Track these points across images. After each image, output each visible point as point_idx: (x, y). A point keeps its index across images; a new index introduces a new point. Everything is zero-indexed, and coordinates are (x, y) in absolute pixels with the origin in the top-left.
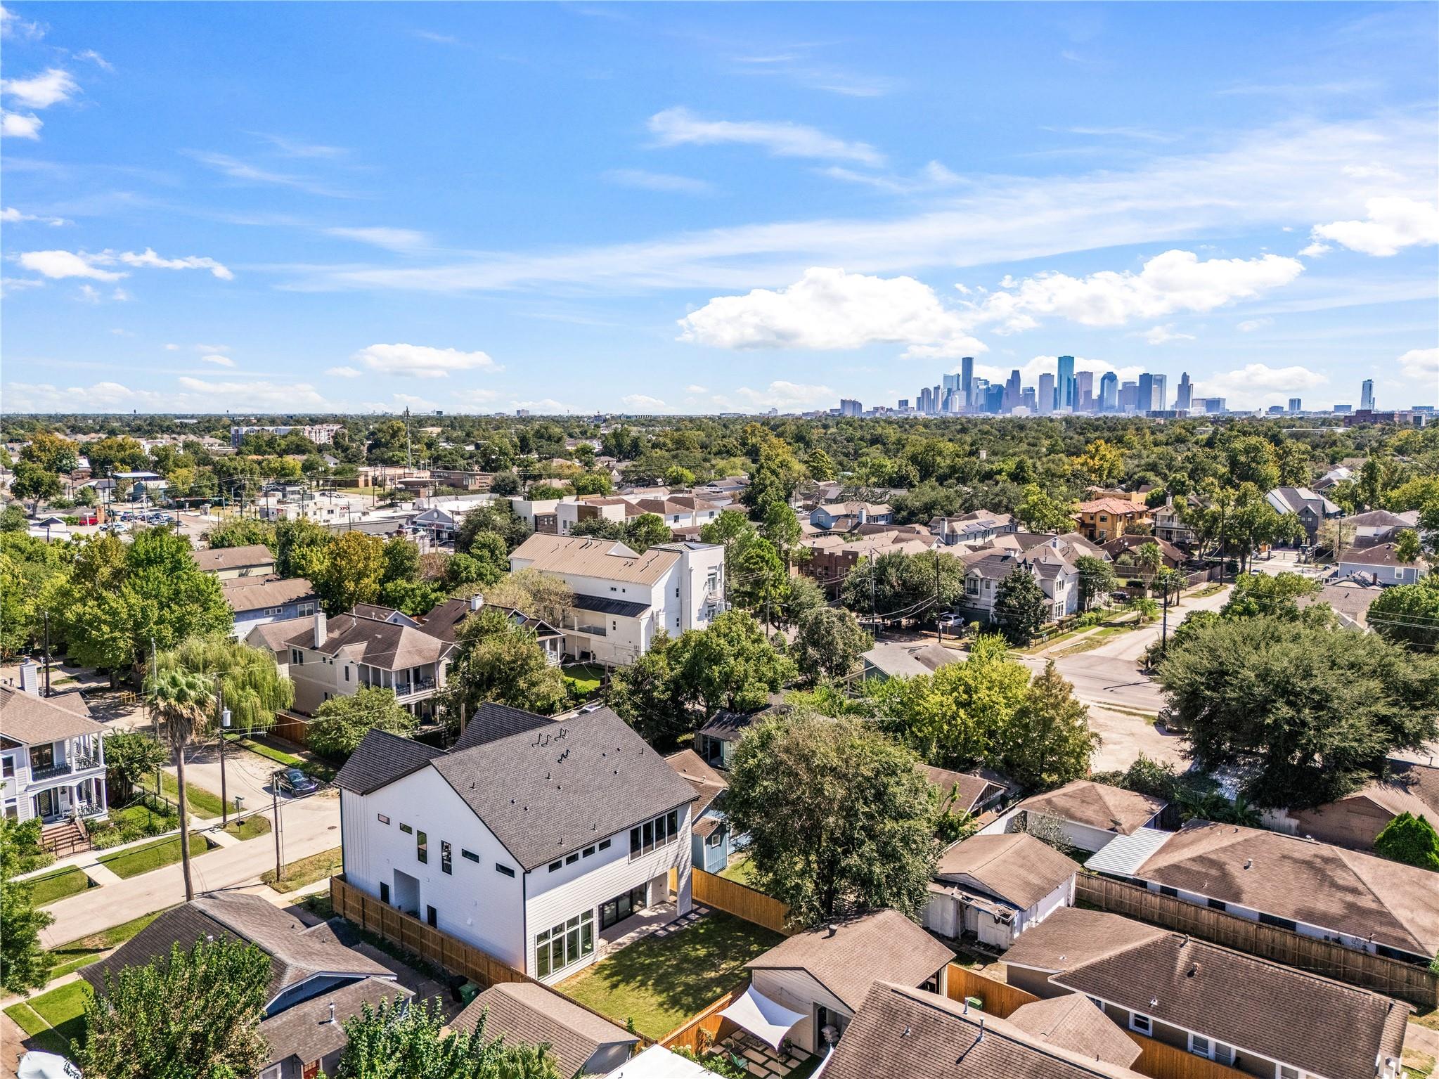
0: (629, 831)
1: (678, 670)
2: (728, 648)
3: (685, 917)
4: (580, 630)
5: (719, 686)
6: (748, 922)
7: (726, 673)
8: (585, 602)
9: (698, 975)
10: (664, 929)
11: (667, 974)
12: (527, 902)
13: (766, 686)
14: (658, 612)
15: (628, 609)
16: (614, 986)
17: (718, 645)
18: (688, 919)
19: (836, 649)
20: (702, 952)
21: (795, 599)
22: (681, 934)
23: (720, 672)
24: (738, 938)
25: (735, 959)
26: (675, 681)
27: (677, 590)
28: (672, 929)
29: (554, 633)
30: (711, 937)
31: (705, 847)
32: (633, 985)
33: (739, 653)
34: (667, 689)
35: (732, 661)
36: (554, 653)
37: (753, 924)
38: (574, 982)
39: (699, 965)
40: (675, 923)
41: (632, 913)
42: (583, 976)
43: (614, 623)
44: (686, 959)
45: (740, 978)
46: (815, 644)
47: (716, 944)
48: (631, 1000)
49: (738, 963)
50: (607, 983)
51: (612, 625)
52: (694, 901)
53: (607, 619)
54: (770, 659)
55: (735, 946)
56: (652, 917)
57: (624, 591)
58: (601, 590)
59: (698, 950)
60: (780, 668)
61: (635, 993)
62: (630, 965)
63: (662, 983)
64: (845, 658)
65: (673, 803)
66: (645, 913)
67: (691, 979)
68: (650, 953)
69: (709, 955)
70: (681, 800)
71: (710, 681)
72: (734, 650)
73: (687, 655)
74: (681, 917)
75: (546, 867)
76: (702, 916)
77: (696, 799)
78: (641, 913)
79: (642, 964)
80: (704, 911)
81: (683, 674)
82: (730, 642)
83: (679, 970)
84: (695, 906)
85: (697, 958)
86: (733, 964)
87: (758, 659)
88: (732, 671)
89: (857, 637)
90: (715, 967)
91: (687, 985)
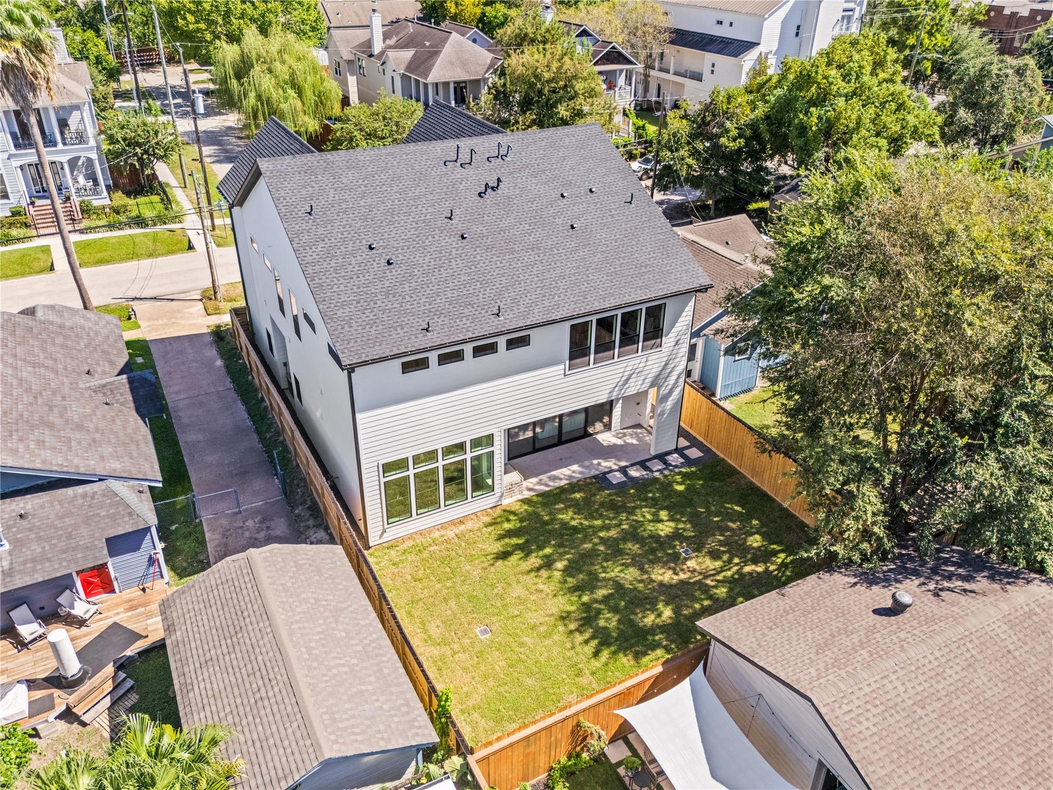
0: (567, 326)
1: (762, 110)
2: (840, 85)
3: (662, 457)
4: (676, 74)
5: (815, 137)
6: (758, 489)
7: (828, 120)
8: (682, 38)
9: (642, 569)
10: (623, 470)
11: (592, 554)
12: (358, 416)
13: (883, 143)
14: (767, 54)
15: (732, 47)
16: (504, 555)
17: (826, 78)
18: (665, 462)
19: (1001, 113)
20: (665, 528)
21: (955, 54)
22: (642, 485)
23: (820, 118)
24: (732, 516)
25: (715, 555)
26: (753, 126)
27: (798, 27)
28: (634, 473)
29: (630, 62)
30: (690, 503)
31: (722, 359)
32: (534, 561)
33: (854, 93)
34: (740, 136)
35: (841, 102)
36: (628, 88)
37: (764, 495)
38: (450, 533)
39: (653, 551)
40: (643, 464)
41: (586, 435)
42: (469, 525)
43: (713, 65)
44: (633, 535)
45: (710, 597)
46: (972, 106)
47: (694, 519)
48: (518, 591)
49: (718, 564)
50: (498, 547)
51: (711, 68)
52: (682, 433)
53: (705, 60)
54: (901, 107)
55: (723, 530)
56: (615, 445)
57: (731, 24)
58: (705, 26)
59: (661, 521)
60: (911, 120)
61: (530, 579)
62: (547, 523)
63: (580, 571)
64: (1010, 127)
65: (656, 291)
66: (606, 438)
67: (629, 576)
68: (584, 508)
69: (676, 536)
70: (674, 289)
71: (803, 129)
72: (848, 88)
73: (779, 92)
74: (655, 457)
75: (398, 363)
76: (688, 461)
77: (704, 289)
78: (600, 437)
79: (564, 525)
80: (694, 453)
81: (767, 117)
82: (845, 77)
83: (615, 550)
84: (683, 443)
85: (655, 538)
86: (711, 564)
87: (883, 105)
88: (838, 118)
89: (1036, 100)
90: (675, 560)
91: (618, 586)
